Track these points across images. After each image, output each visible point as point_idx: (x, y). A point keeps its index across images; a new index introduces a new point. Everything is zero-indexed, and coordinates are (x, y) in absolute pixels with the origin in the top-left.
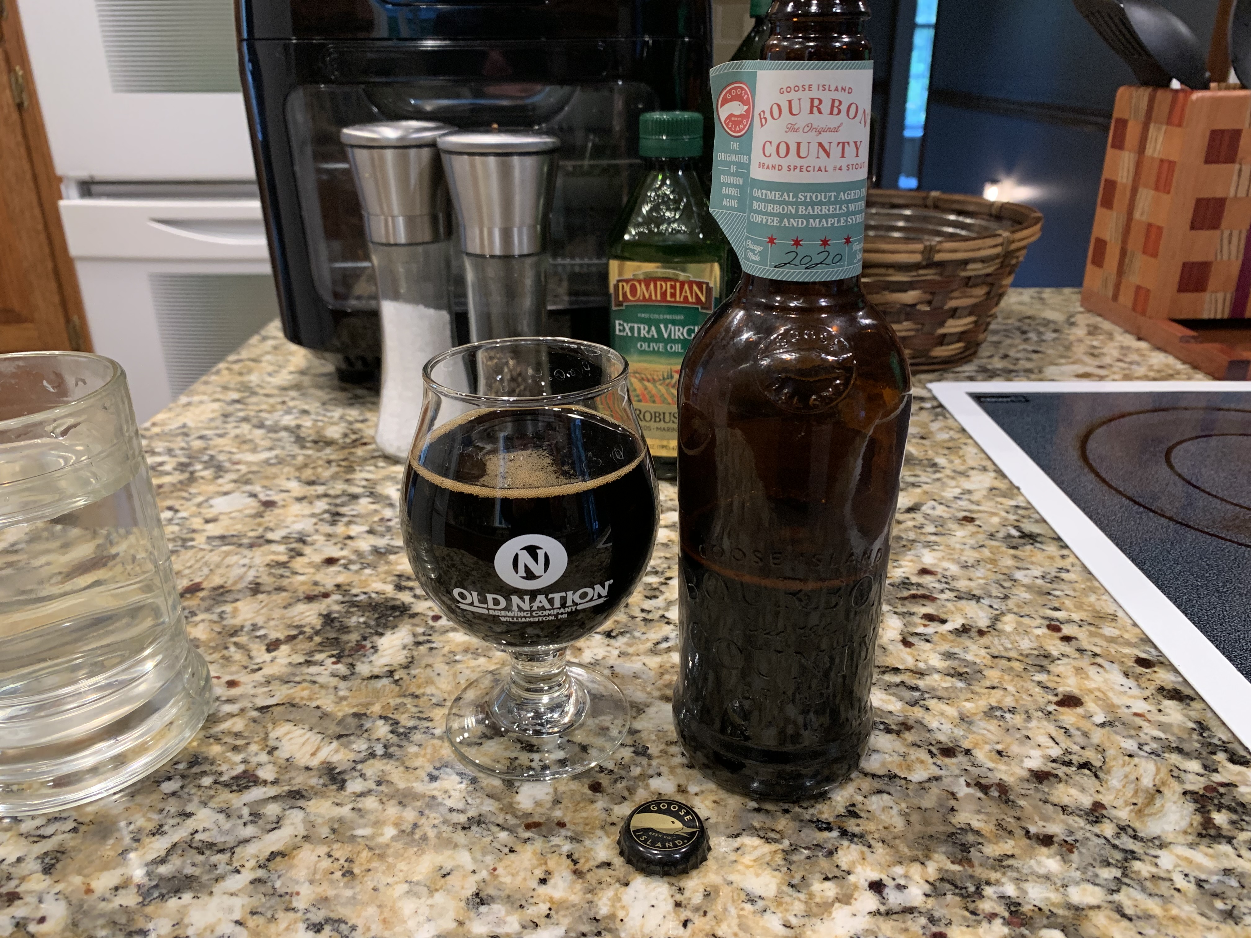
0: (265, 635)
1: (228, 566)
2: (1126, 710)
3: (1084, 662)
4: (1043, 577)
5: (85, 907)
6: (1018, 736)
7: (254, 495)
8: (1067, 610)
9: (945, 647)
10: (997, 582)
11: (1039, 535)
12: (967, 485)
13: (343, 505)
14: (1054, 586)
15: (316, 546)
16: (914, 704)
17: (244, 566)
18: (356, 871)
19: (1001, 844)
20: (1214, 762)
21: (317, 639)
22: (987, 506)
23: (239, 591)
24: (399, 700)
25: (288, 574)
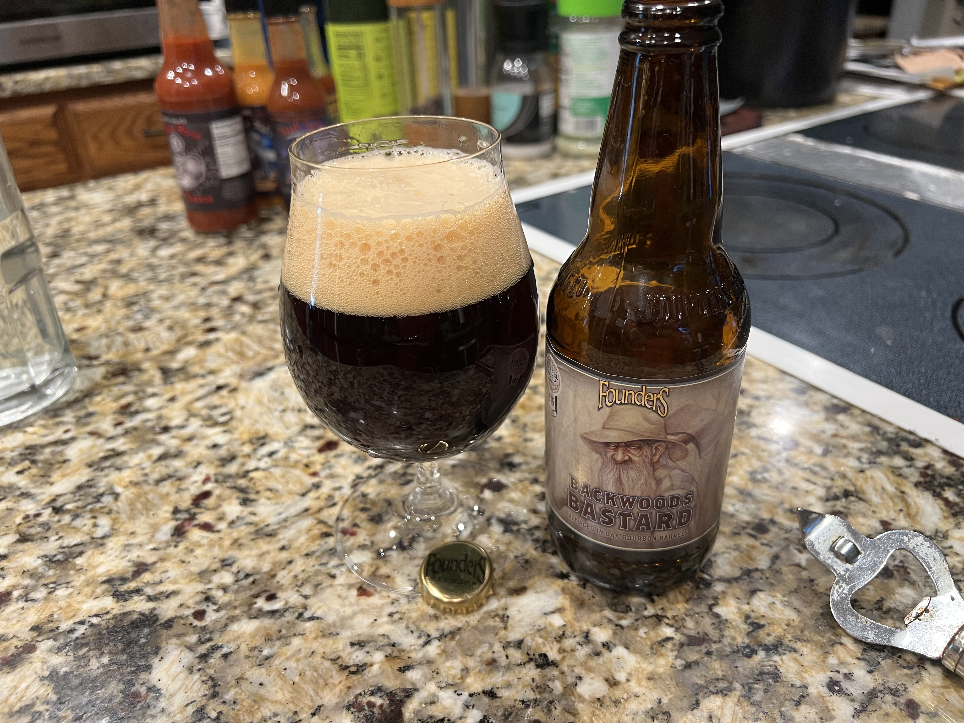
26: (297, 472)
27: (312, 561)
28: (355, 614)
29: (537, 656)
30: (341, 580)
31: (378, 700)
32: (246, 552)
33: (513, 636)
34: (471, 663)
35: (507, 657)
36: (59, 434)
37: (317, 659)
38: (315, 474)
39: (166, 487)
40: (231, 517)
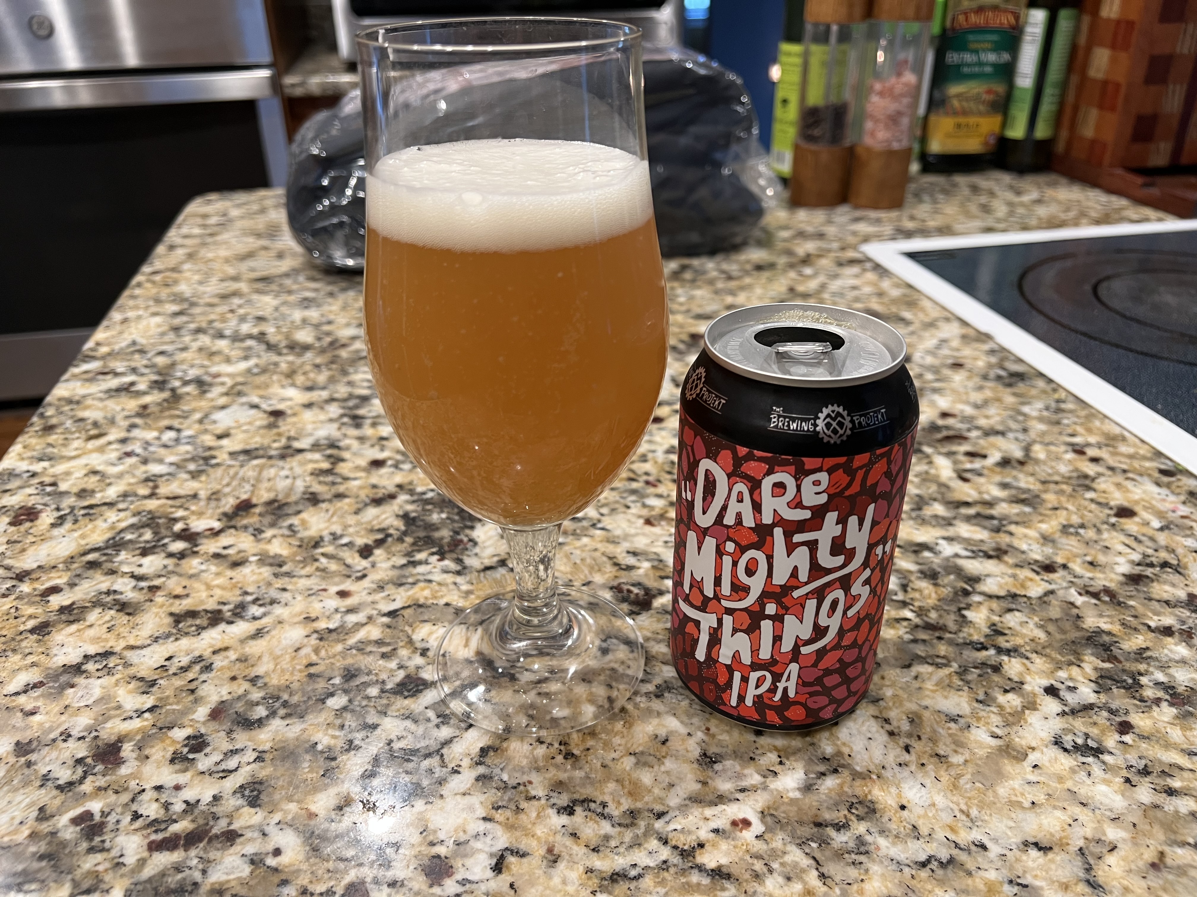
1: (269, 480)
2: (1174, 515)
3: (1120, 479)
4: (1047, 408)
5: (317, 832)
6: (1098, 547)
7: (255, 407)
8: (1081, 435)
9: (998, 478)
10: (1011, 417)
11: (1024, 373)
12: (940, 335)
13: (357, 407)
14: (1060, 415)
15: (353, 451)
16: (997, 530)
17: (287, 477)
18: (576, 752)
19: (1134, 640)
21: (409, 540)
22: (967, 352)
23: (296, 503)
25: (339, 480)
28: (637, 534)
30: (633, 511)
31: (635, 590)
37: (598, 554)
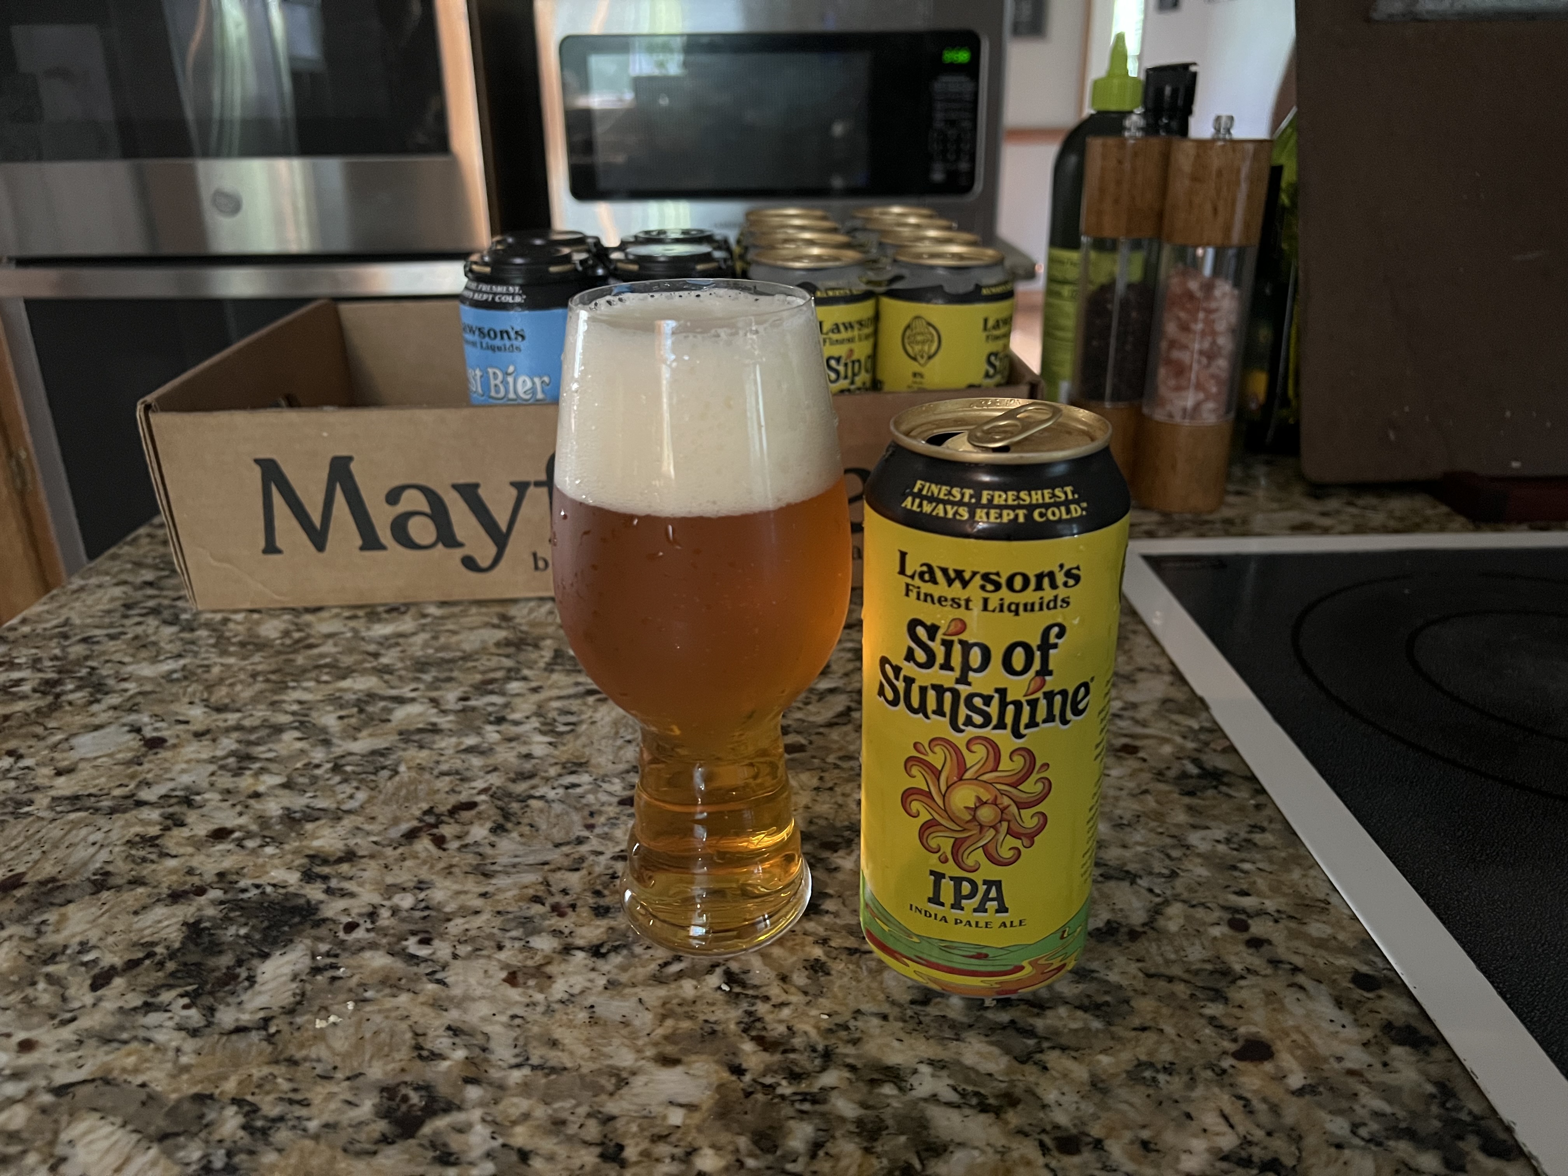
0: (95, 961)
1: (70, 846)
2: (1336, 1065)
3: (1279, 983)
4: (1228, 841)
6: (1175, 1114)
7: (137, 730)
8: (1259, 894)
10: (1163, 850)
11: (1226, 772)
12: (1132, 696)
13: (257, 743)
14: (1243, 855)
15: (204, 810)
16: (1026, 1058)
17: (94, 844)
20: (1463, 1154)
21: (171, 966)
22: (1157, 728)
23: (76, 886)
24: (266, 1070)
25: (153, 857)
26: (576, 817)
27: (498, 921)
28: (482, 998)
29: (612, 1144)
30: (502, 956)
31: (415, 1098)
32: (448, 883)
33: (611, 1107)
34: (541, 1112)
35: (581, 1126)
36: (406, 691)
37: (404, 1026)
38: (590, 827)
39: (443, 784)
40: (469, 840)
